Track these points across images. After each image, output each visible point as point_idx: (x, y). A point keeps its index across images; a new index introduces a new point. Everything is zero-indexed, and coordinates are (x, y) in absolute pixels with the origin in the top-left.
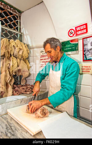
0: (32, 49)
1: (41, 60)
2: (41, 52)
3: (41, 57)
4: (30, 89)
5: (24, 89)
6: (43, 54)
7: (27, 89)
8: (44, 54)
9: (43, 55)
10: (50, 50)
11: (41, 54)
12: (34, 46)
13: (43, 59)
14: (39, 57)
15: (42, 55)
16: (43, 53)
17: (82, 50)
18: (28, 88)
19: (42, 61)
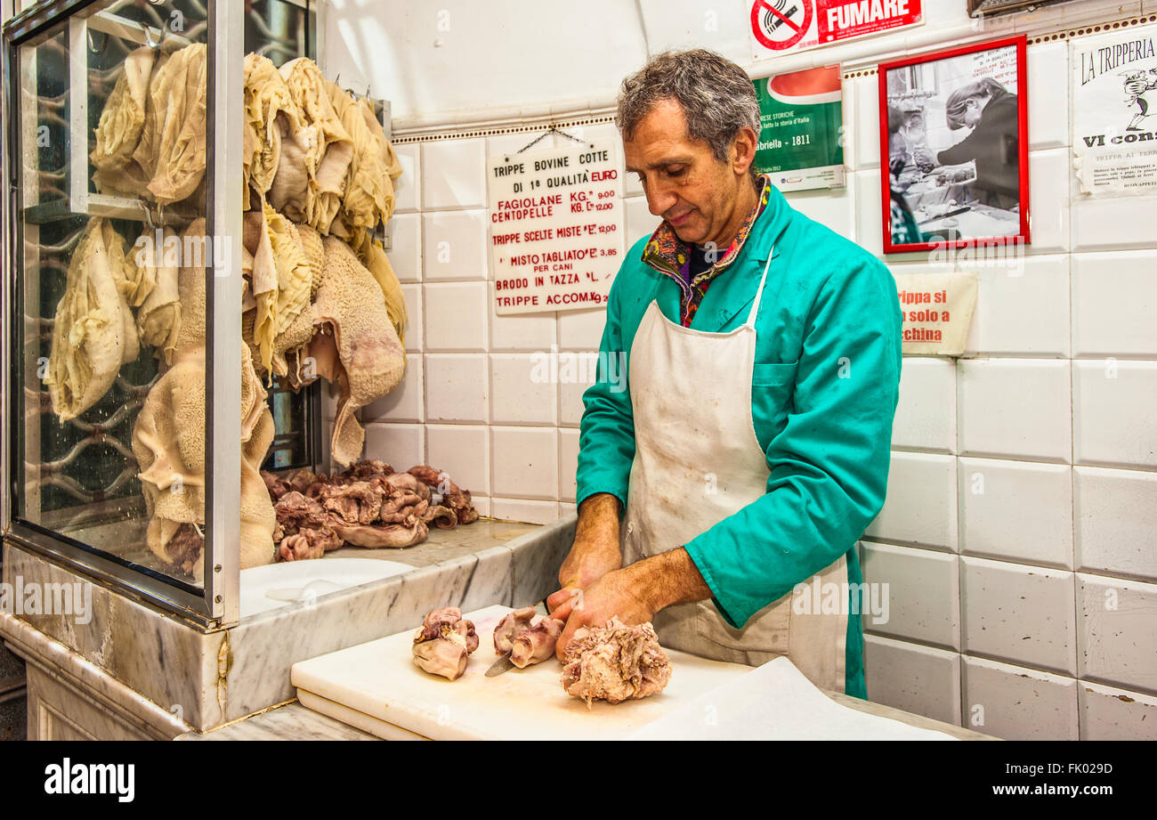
0: (416, 145)
1: (500, 240)
2: (501, 171)
3: (496, 218)
4: (414, 504)
5: (359, 500)
6: (518, 188)
7: (391, 506)
8: (527, 193)
9: (520, 196)
10: (677, 150)
11: (504, 189)
12: (431, 113)
13: (515, 237)
14: (483, 216)
15: (510, 196)
16: (515, 177)
17: (876, 157)
18: (401, 498)
19: (511, 249)
